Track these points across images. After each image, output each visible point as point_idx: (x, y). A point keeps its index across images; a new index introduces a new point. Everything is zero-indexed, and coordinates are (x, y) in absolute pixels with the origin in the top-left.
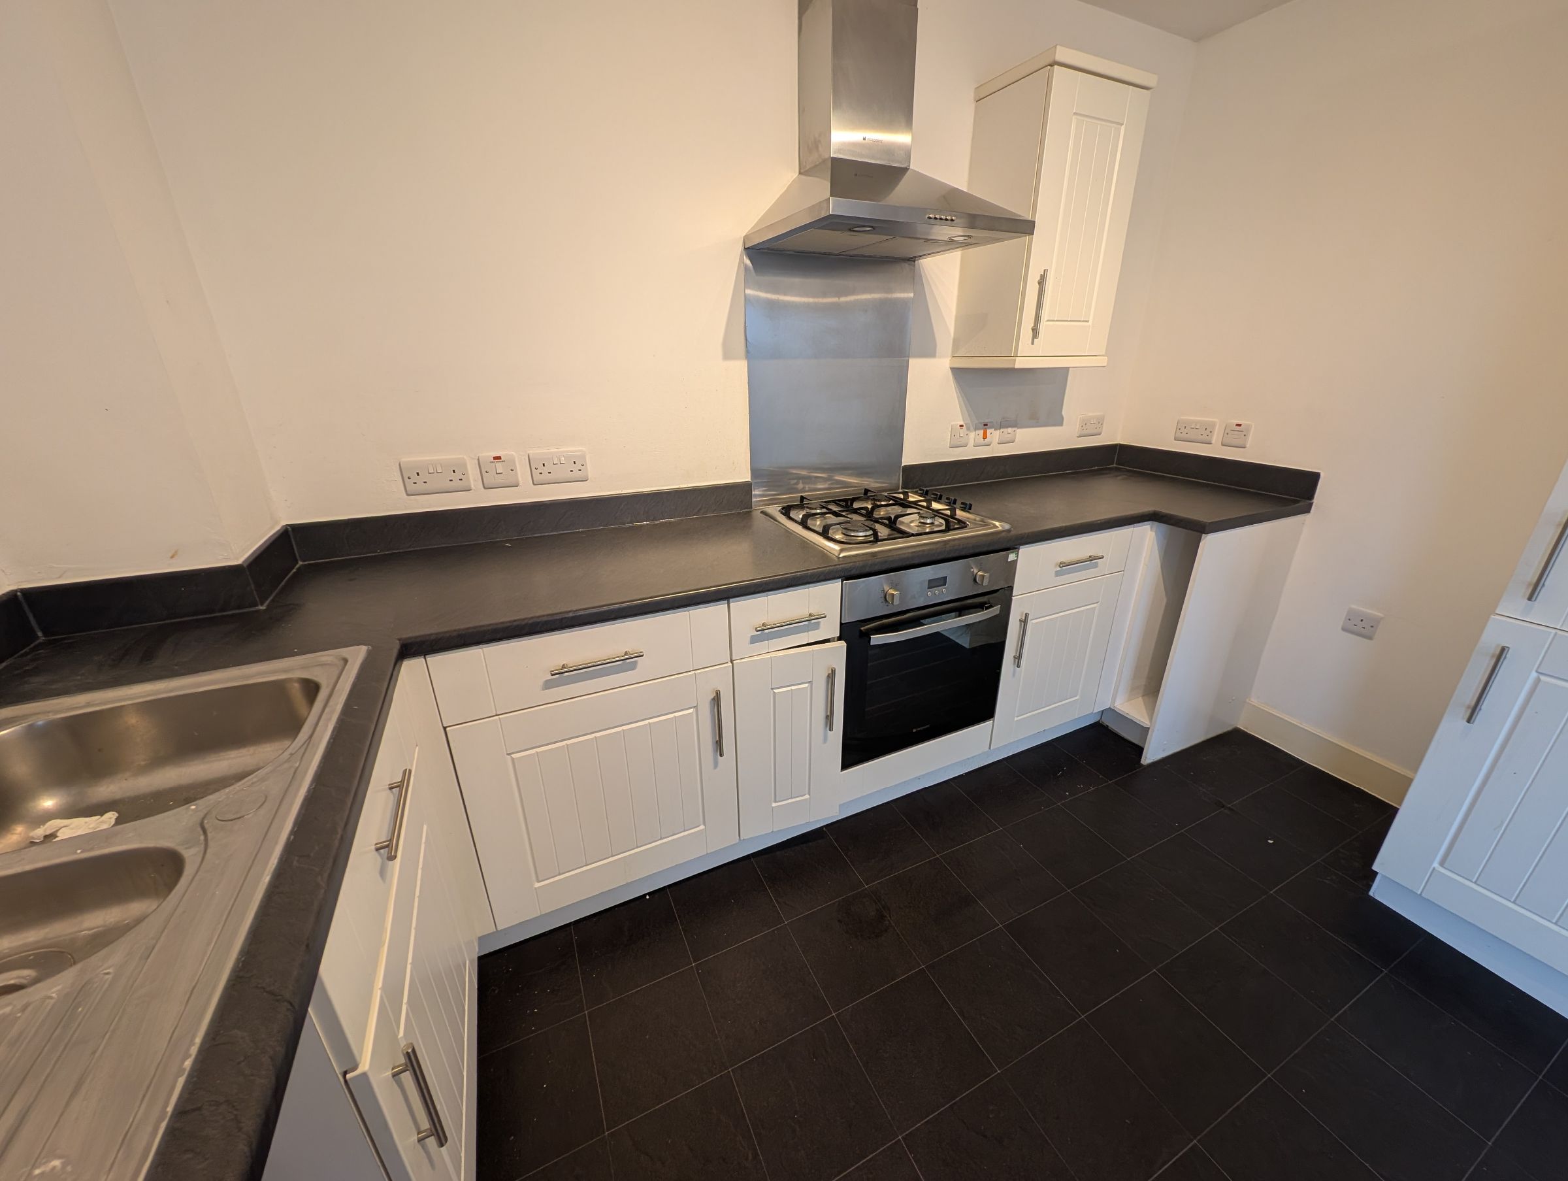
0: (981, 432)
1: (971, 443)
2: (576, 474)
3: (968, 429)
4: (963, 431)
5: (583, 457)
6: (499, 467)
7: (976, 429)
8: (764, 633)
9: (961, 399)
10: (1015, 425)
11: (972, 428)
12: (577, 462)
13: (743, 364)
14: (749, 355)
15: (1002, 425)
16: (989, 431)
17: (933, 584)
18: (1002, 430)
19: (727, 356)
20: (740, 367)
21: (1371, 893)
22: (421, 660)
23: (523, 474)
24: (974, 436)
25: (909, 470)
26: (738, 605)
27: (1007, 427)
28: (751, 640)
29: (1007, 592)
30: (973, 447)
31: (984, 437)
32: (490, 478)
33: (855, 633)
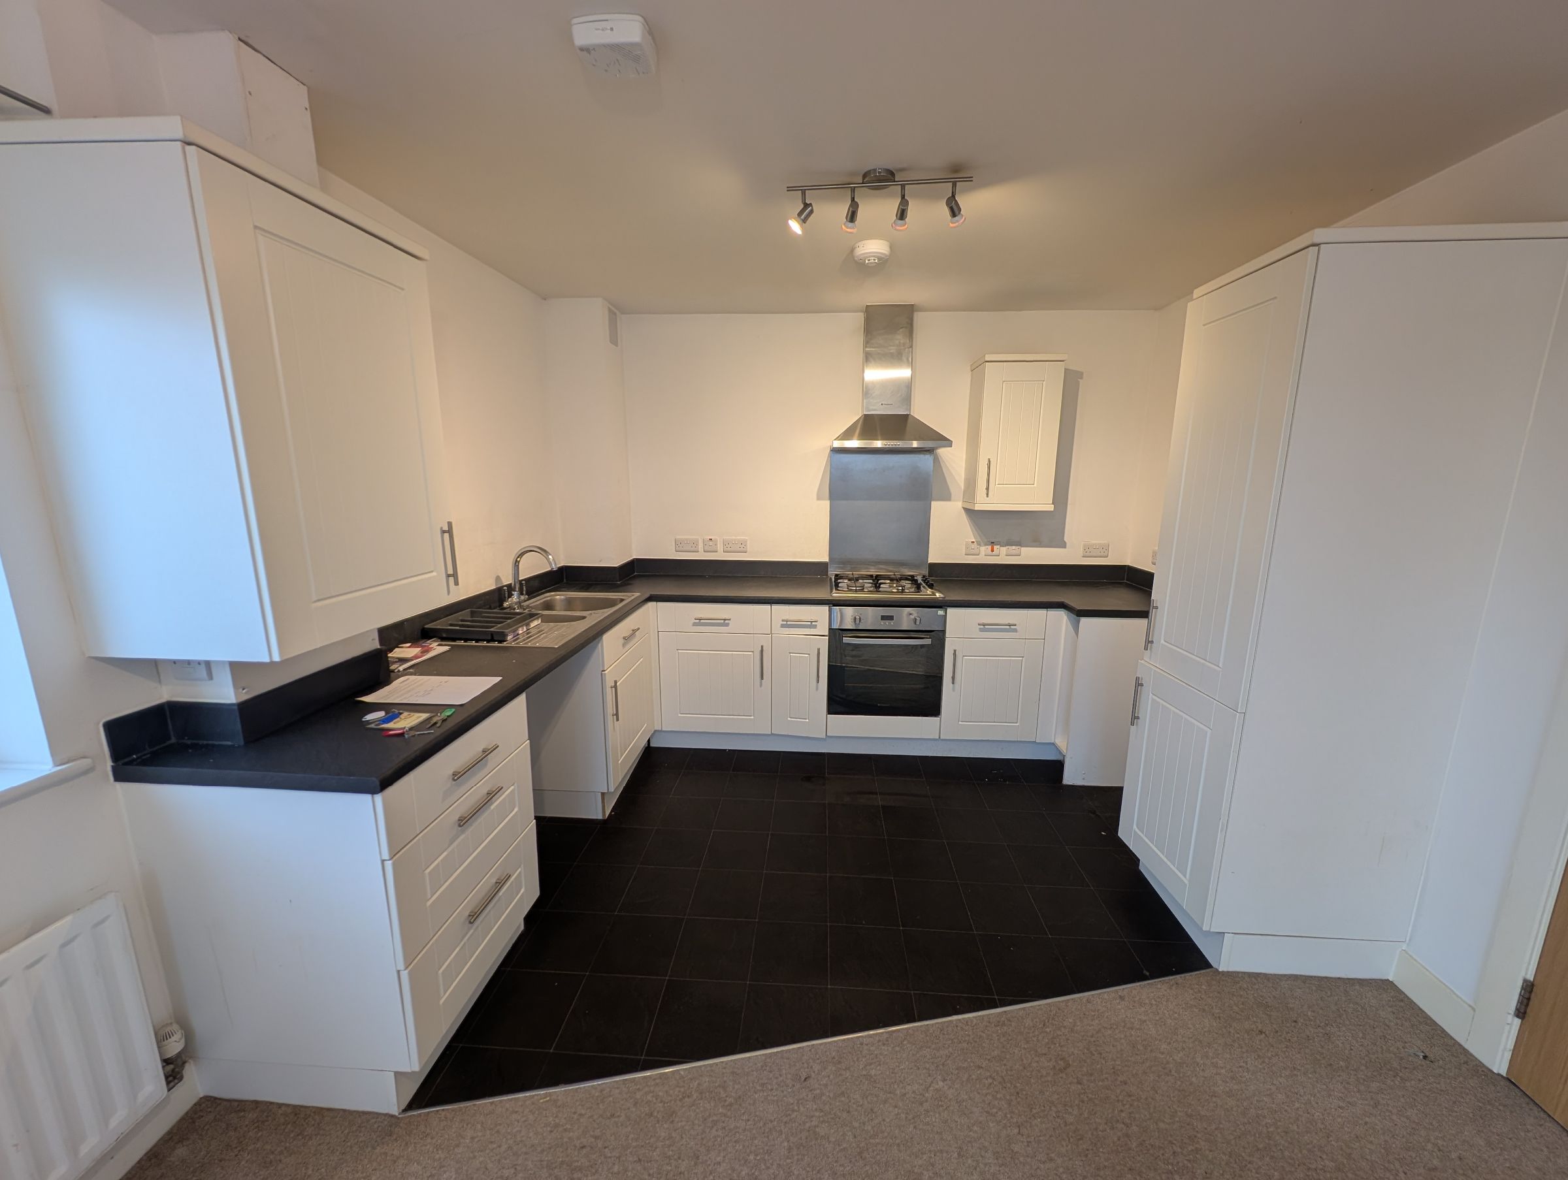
0: (990, 547)
1: (983, 553)
2: (742, 549)
3: (979, 544)
4: (973, 546)
5: (746, 541)
6: (711, 543)
7: (986, 545)
8: (786, 625)
9: (973, 527)
10: (1019, 544)
11: (982, 544)
12: (743, 543)
13: (828, 502)
14: (831, 497)
15: (1009, 543)
16: (995, 547)
17: (884, 618)
18: (1007, 547)
19: (819, 498)
20: (824, 507)
22: (655, 603)
23: (720, 547)
24: (986, 549)
25: (932, 566)
26: (775, 607)
27: (1012, 545)
28: (783, 626)
29: (941, 634)
30: (984, 556)
31: (992, 551)
32: (706, 549)
33: (835, 635)
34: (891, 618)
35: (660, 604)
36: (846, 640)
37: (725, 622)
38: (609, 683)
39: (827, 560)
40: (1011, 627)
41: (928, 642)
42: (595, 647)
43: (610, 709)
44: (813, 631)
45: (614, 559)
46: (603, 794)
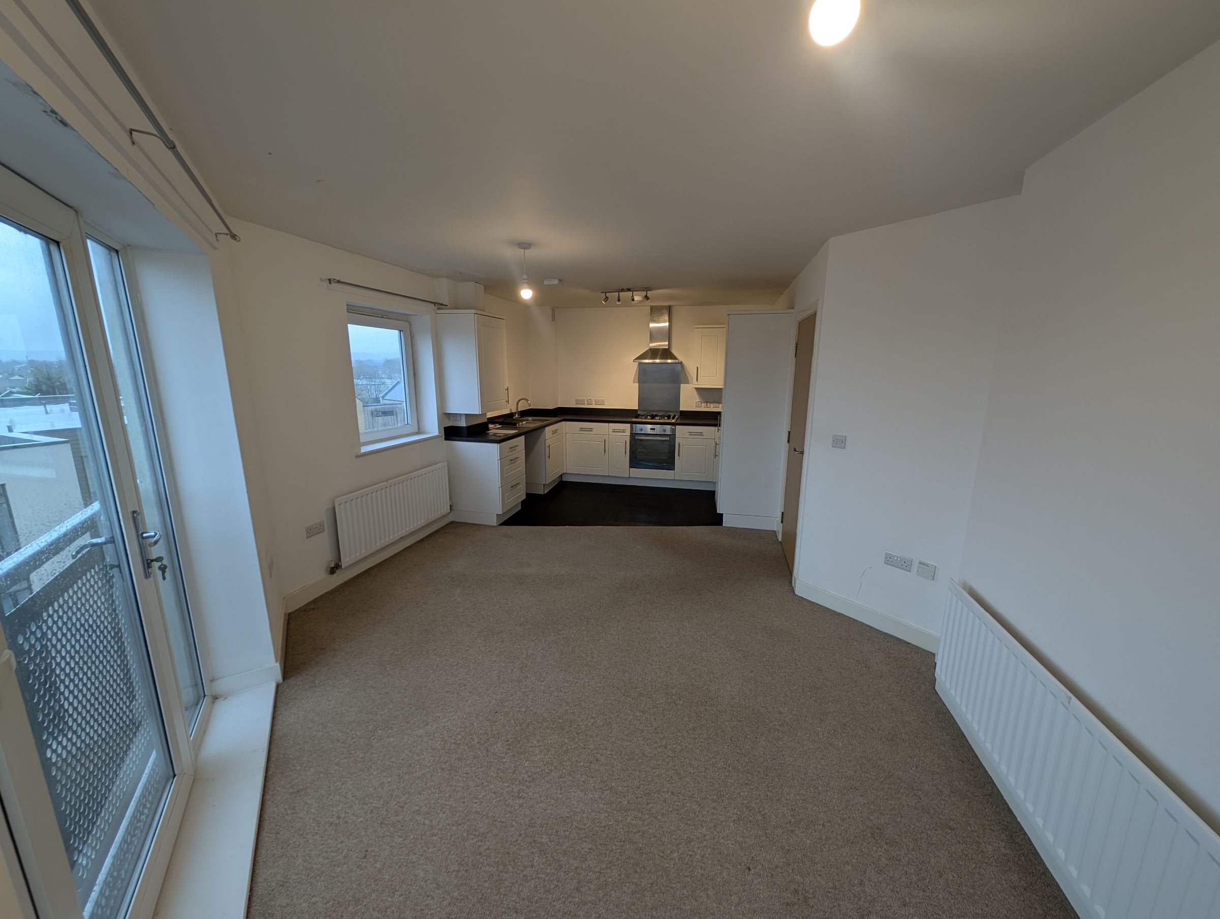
2: (602, 404)
3: (701, 403)
4: (699, 404)
5: (604, 400)
6: (590, 401)
7: (704, 403)
8: (614, 431)
9: (698, 395)
10: (718, 403)
12: (603, 401)
13: (638, 384)
14: (639, 382)
17: (651, 429)
18: (713, 404)
19: (634, 382)
20: (637, 385)
21: (718, 512)
22: (565, 422)
23: (594, 402)
24: (704, 405)
25: (682, 412)
26: (610, 424)
27: (715, 403)
28: (613, 432)
29: (674, 436)
30: (703, 408)
31: (707, 405)
32: (588, 403)
33: (633, 435)
34: (654, 429)
35: (567, 422)
36: (636, 437)
37: (591, 430)
38: (547, 445)
39: (637, 408)
40: (701, 434)
41: (668, 439)
42: (543, 432)
43: (547, 455)
44: (624, 434)
45: (551, 406)
46: (544, 485)
